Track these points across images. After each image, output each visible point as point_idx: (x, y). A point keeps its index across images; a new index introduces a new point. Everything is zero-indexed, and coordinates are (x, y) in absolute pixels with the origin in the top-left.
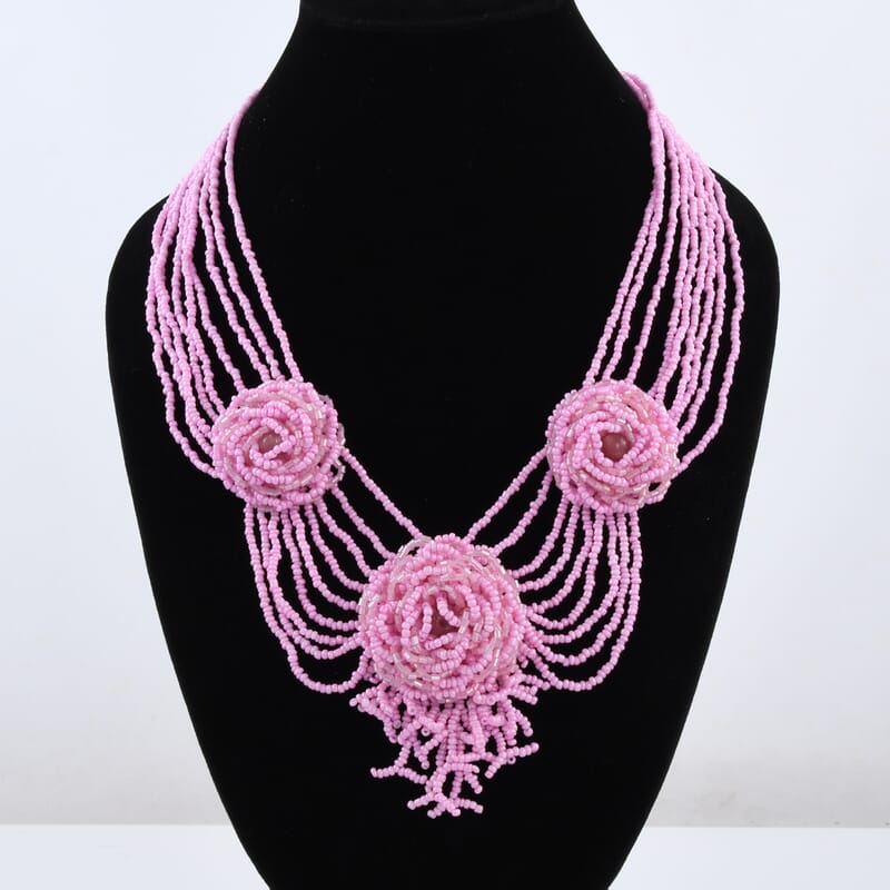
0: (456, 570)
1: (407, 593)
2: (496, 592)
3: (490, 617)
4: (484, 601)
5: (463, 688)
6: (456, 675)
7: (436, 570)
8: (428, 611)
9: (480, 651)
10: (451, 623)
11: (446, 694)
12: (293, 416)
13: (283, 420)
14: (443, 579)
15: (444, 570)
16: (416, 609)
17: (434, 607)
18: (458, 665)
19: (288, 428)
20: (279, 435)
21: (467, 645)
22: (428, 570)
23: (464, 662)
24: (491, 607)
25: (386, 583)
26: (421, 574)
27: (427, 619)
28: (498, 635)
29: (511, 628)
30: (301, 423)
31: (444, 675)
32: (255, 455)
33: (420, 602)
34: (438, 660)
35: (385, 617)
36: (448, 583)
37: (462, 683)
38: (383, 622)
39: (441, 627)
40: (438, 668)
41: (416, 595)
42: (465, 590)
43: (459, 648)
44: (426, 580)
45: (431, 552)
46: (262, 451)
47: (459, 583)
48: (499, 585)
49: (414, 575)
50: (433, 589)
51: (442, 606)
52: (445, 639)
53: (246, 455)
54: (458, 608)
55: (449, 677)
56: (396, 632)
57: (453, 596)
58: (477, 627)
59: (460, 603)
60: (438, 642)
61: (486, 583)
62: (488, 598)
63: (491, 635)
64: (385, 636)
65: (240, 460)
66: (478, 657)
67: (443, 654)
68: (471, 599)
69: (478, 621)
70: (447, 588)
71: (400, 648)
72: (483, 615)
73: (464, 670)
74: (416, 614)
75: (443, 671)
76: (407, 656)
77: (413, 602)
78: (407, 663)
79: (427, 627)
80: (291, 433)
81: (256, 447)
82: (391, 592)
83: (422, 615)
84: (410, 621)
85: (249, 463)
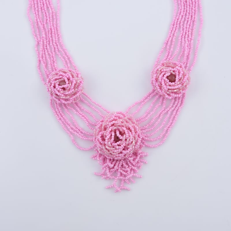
0: (122, 122)
1: (107, 129)
2: (133, 129)
3: (131, 137)
4: (130, 132)
5: (123, 156)
6: (121, 153)
7: (116, 122)
8: (113, 134)
9: (128, 147)
10: (120, 138)
11: (118, 158)
12: (71, 79)
13: (69, 79)
14: (118, 124)
15: (118, 122)
16: (110, 133)
17: (115, 132)
18: (122, 150)
19: (69, 82)
20: (66, 82)
21: (124, 145)
22: (114, 122)
23: (124, 149)
24: (132, 134)
25: (102, 125)
26: (112, 123)
27: (113, 137)
28: (134, 142)
29: (138, 140)
30: (73, 82)
31: (117, 153)
32: (57, 86)
33: (111, 131)
34: (116, 149)
35: (101, 136)
36: (119, 126)
37: (122, 155)
38: (100, 137)
39: (117, 139)
40: (116, 151)
41: (110, 130)
42: (125, 129)
43: (122, 146)
44: (113, 125)
45: (115, 116)
46: (59, 85)
47: (123, 126)
48: (134, 127)
49: (110, 123)
50: (115, 128)
51: (118, 133)
52: (118, 143)
53: (55, 84)
54: (122, 134)
55: (119, 153)
56: (104, 140)
57: (121, 130)
58: (128, 140)
59: (123, 132)
60: (116, 144)
61: (130, 126)
62: (131, 131)
63: (132, 142)
64: (101, 141)
65: (53, 85)
66: (128, 149)
67: (117, 147)
68: (126, 131)
69: (128, 138)
70: (119, 128)
71: (105, 145)
72: (129, 136)
73: (123, 151)
74: (110, 135)
75: (117, 152)
76: (107, 147)
77: (109, 131)
78: (106, 149)
79: (113, 139)
80: (69, 83)
81: (58, 83)
82: (103, 128)
83: (111, 135)
84: (108, 137)
85: (54, 87)
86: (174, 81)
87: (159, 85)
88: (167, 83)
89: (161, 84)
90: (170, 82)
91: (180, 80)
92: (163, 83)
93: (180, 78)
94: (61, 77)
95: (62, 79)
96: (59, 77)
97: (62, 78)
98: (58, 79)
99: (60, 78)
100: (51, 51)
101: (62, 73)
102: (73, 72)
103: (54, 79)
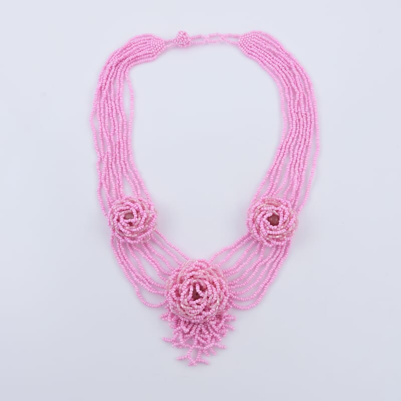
0: (204, 274)
1: (185, 281)
2: (218, 284)
3: (215, 294)
4: (214, 287)
5: (203, 319)
6: (201, 314)
7: (196, 273)
8: (192, 289)
9: (211, 307)
10: (201, 295)
11: (196, 321)
12: (141, 211)
13: (138, 212)
14: (199, 277)
15: (200, 273)
16: (187, 287)
17: (194, 287)
18: (201, 311)
19: (138, 215)
20: (133, 215)
21: (205, 304)
22: (193, 273)
23: (204, 310)
24: (216, 290)
25: (177, 276)
26: (191, 274)
27: (191, 292)
28: (218, 302)
29: (223, 298)
30: (143, 215)
31: (195, 314)
32: (122, 219)
33: (190, 284)
34: (194, 309)
35: (175, 290)
36: (200, 279)
37: (202, 317)
38: (174, 292)
39: (196, 296)
40: (193, 311)
41: (188, 283)
42: (207, 283)
43: (202, 305)
44: (192, 277)
45: (196, 266)
46: (125, 218)
47: (205, 279)
48: (220, 281)
49: (188, 274)
50: (195, 281)
51: (198, 288)
52: (197, 301)
53: (119, 217)
54: (203, 289)
55: (197, 315)
56: (178, 295)
57: (202, 285)
58: (210, 298)
59: (204, 287)
60: (194, 302)
61: (215, 280)
62: (215, 286)
63: (216, 301)
64: (174, 296)
65: (116, 218)
66: (209, 309)
67: (196, 307)
68: (209, 286)
69: (211, 295)
70: (200, 281)
71: (180, 302)
72: (213, 293)
73: (204, 313)
74: (187, 290)
75: (195, 313)
76: (182, 306)
77: (186, 285)
78: (181, 307)
79: (190, 296)
80: (138, 217)
81: (123, 216)
82: (178, 279)
83: (189, 290)
84: (184, 292)
85: (118, 220)
86: (277, 224)
87: (256, 228)
88: (268, 225)
89: (260, 227)
90: (272, 226)
91: (284, 223)
92: (262, 226)
93: (284, 221)
94: (128, 207)
95: (129, 211)
96: (125, 208)
97: (129, 209)
98: (124, 210)
99: (127, 210)
100: (117, 172)
101: (129, 203)
102: (144, 202)
103: (118, 209)
